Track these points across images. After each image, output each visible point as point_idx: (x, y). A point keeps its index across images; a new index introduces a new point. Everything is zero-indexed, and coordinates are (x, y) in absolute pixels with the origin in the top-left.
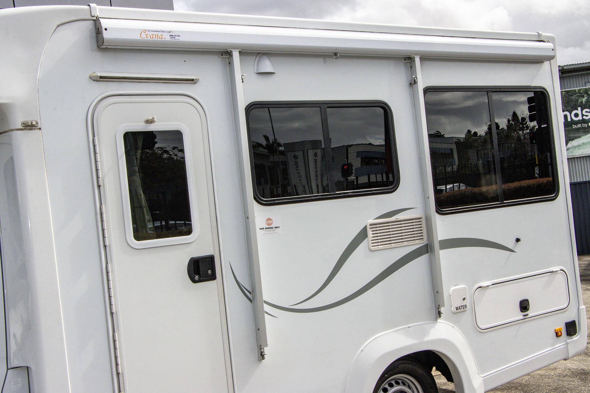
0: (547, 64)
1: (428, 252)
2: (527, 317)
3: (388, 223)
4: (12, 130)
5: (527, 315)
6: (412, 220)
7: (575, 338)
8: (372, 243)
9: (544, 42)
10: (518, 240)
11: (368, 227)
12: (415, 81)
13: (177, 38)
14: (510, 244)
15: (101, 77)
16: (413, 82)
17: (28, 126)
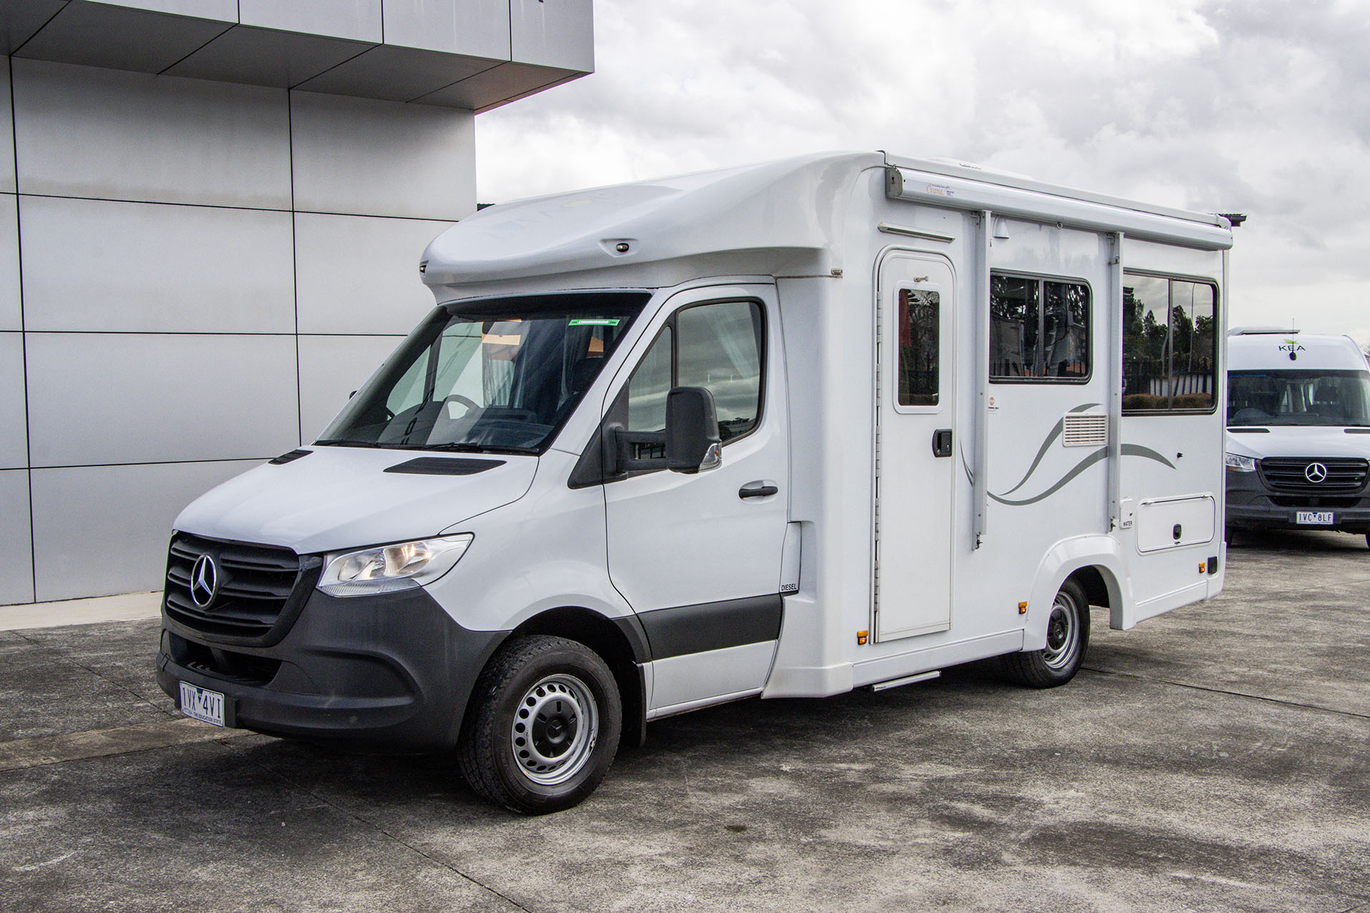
0: (1220, 252)
1: (1106, 456)
2: (1179, 544)
3: (1078, 417)
4: (822, 276)
5: (1179, 542)
6: (1097, 417)
7: (1215, 576)
8: (1066, 438)
9: (1220, 227)
10: (1179, 455)
11: (1065, 419)
12: (1116, 260)
13: (952, 194)
14: (1171, 458)
15: (889, 229)
16: (1114, 261)
17: (836, 274)
